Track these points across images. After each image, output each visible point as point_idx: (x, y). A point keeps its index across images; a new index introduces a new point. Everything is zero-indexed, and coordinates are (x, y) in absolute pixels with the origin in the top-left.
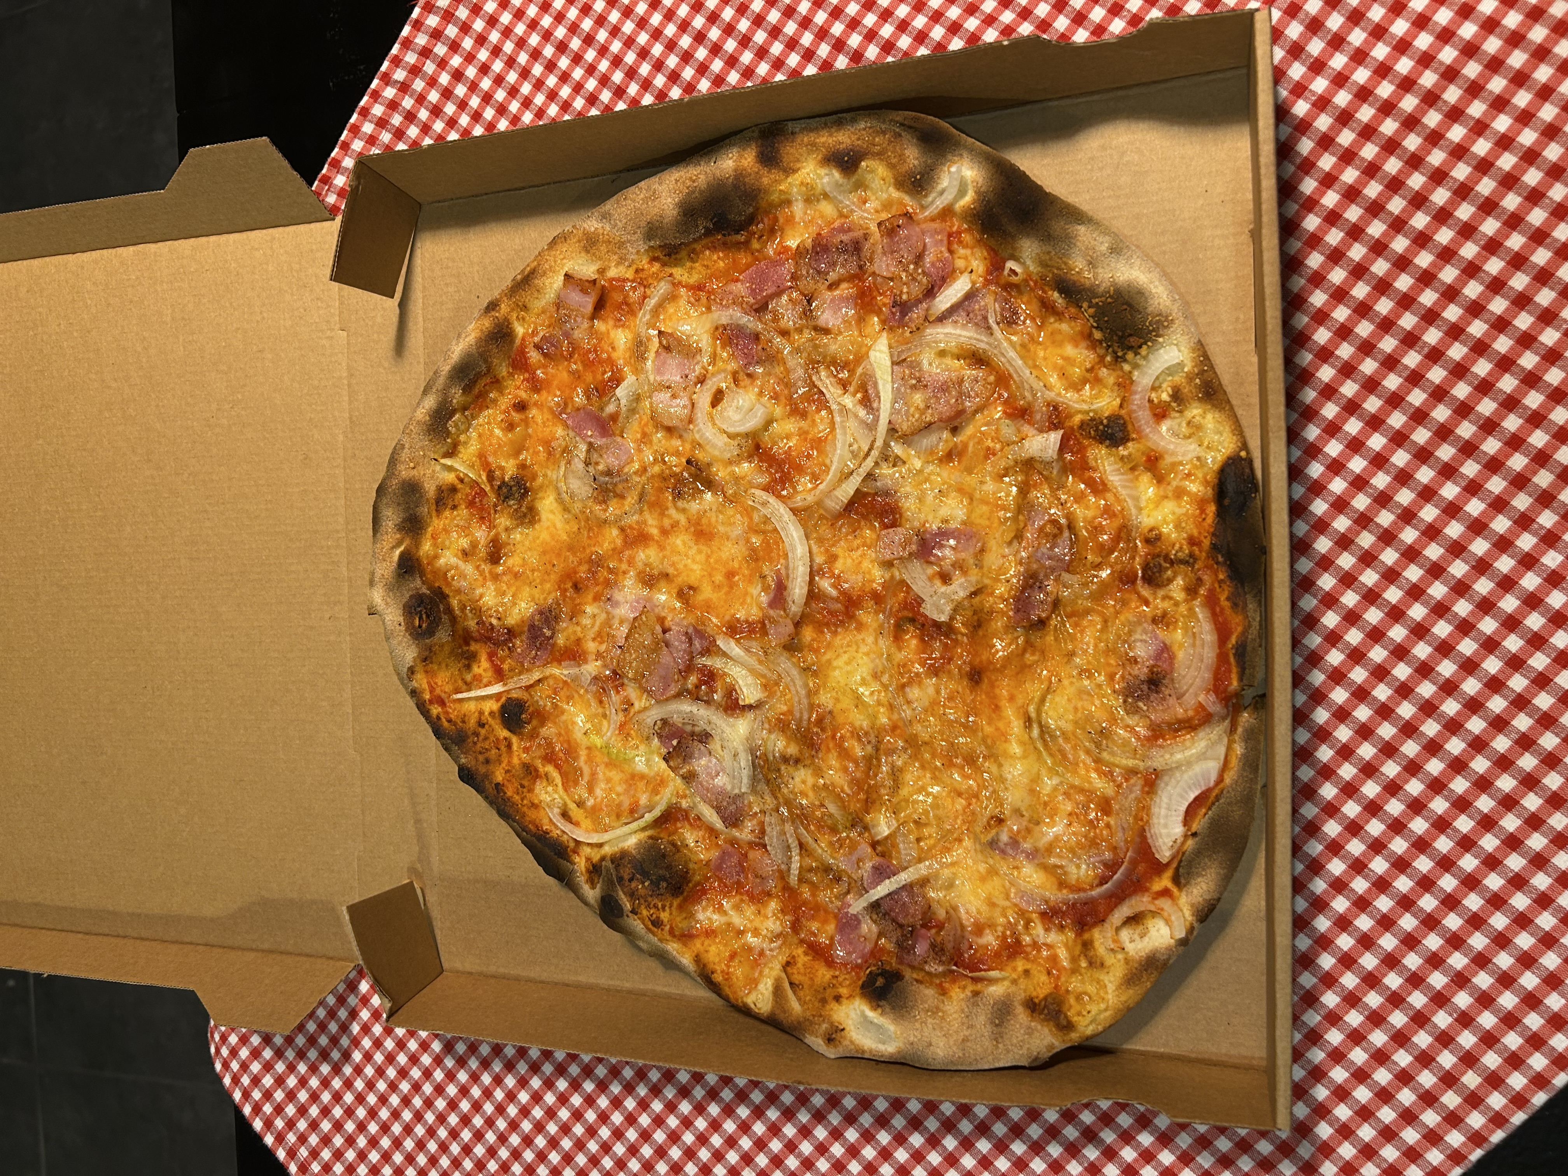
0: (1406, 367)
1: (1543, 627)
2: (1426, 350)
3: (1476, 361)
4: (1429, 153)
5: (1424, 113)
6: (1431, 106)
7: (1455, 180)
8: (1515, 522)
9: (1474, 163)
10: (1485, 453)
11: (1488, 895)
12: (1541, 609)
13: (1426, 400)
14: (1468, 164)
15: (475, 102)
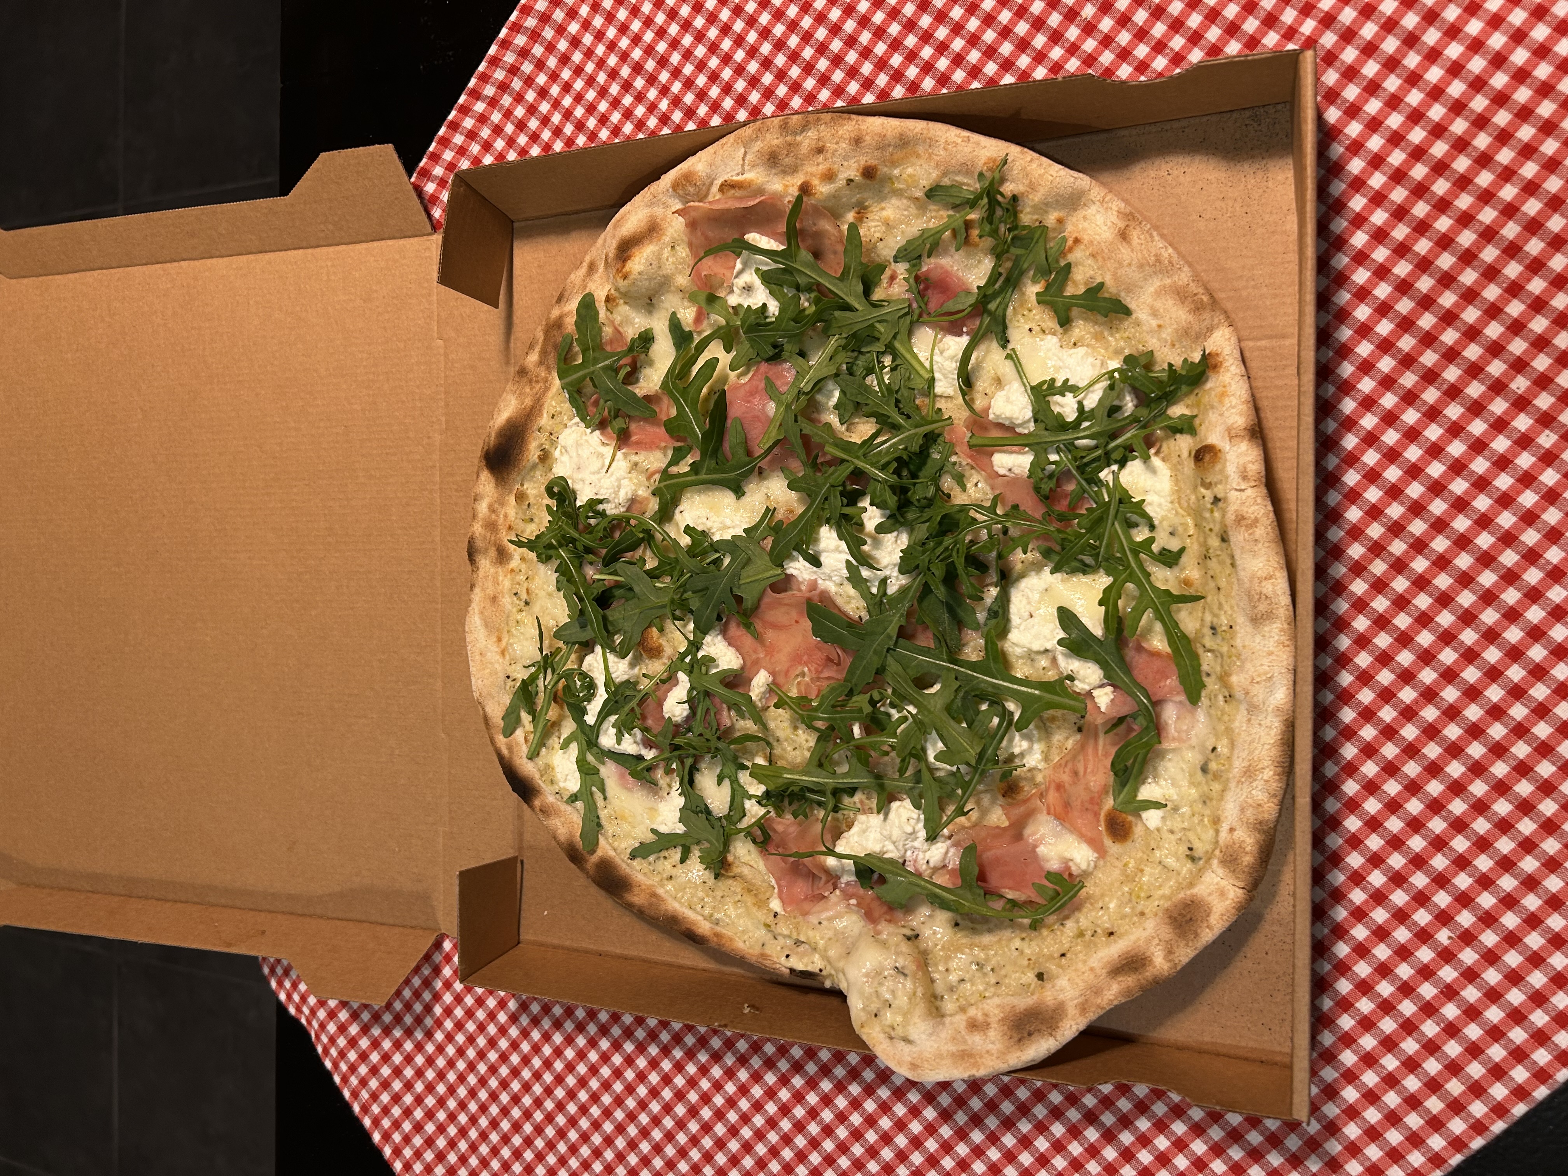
0: (1425, 402)
1: (1545, 658)
2: (1445, 386)
3: (1492, 400)
4: (1457, 197)
5: (1454, 159)
6: (1461, 152)
7: (1481, 223)
8: (1523, 557)
9: (1501, 207)
10: (1498, 489)
11: (1480, 913)
12: (1544, 641)
13: (1442, 435)
14: (1494, 208)
15: (556, 118)
